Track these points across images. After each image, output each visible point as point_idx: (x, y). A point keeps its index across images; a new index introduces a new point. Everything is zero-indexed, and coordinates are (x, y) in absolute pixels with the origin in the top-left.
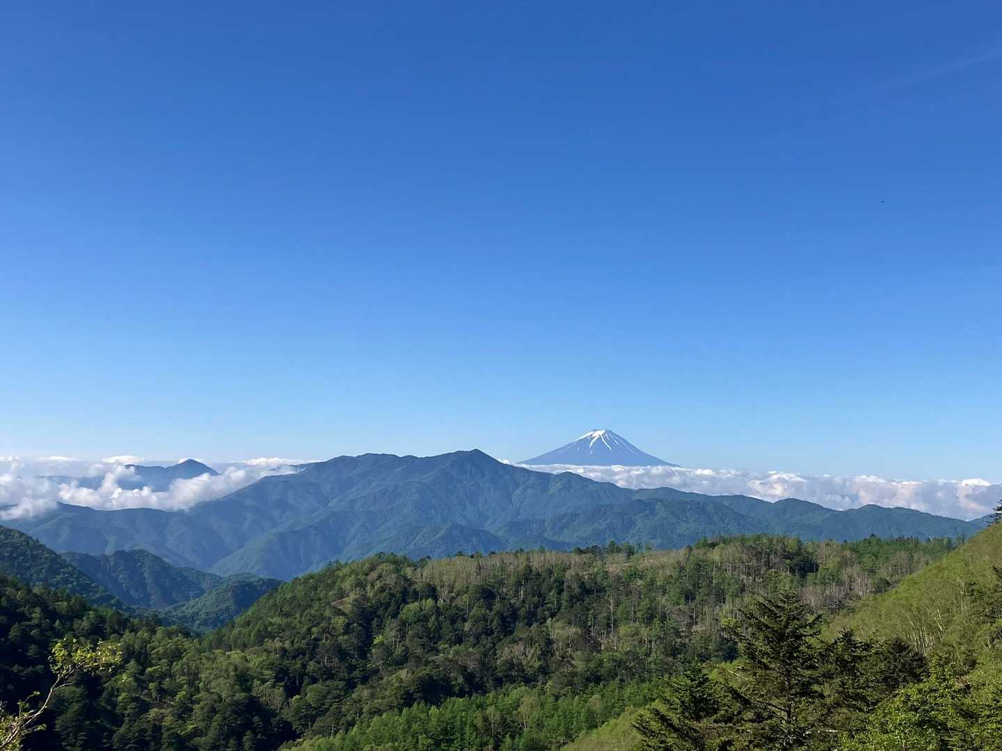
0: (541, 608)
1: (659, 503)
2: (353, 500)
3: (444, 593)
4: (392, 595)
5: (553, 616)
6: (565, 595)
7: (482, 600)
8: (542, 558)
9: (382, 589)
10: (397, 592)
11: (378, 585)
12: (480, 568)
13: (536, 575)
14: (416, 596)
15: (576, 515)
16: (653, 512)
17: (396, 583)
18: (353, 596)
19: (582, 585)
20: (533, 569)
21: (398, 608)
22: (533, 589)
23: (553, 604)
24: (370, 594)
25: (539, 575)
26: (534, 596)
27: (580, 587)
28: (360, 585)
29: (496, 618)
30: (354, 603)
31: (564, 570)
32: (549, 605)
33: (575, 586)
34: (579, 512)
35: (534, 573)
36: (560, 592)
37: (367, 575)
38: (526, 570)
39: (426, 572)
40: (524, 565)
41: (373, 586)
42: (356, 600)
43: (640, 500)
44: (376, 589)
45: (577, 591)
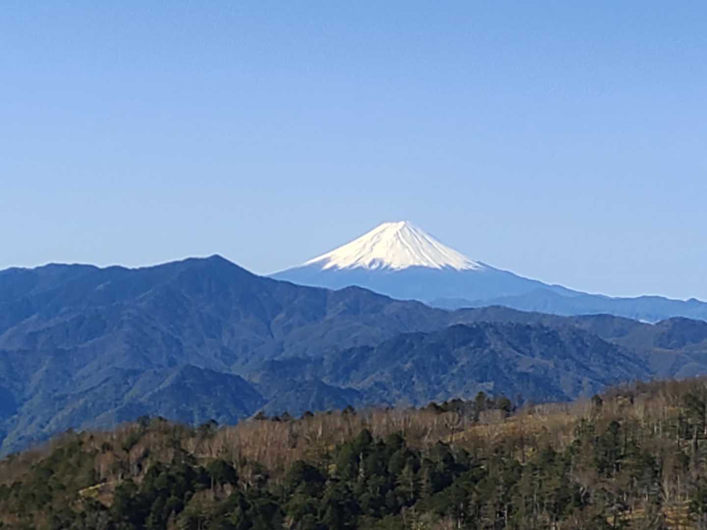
0: (390, 491)
1: (491, 330)
2: (31, 334)
3: (247, 474)
4: (171, 479)
5: (409, 504)
6: (425, 475)
7: (304, 483)
8: (384, 421)
9: (156, 470)
10: (178, 474)
11: (147, 466)
12: (295, 436)
13: (378, 445)
14: (207, 480)
15: (368, 349)
16: (481, 343)
17: (174, 462)
18: (113, 483)
19: (448, 458)
20: (374, 436)
21: (182, 496)
22: (376, 465)
23: (409, 485)
24: (139, 480)
25: (381, 443)
26: (379, 475)
27: (444, 461)
28: (122, 467)
29: (330, 508)
30: (118, 491)
31: (419, 437)
32: (403, 488)
33: (438, 458)
34: (372, 345)
35: (376, 441)
36: (416, 468)
37: (127, 450)
38: (363, 438)
39: (218, 444)
40: (360, 431)
41: (140, 467)
42: (119, 488)
43: (461, 325)
44: (146, 470)
45: (441, 466)
